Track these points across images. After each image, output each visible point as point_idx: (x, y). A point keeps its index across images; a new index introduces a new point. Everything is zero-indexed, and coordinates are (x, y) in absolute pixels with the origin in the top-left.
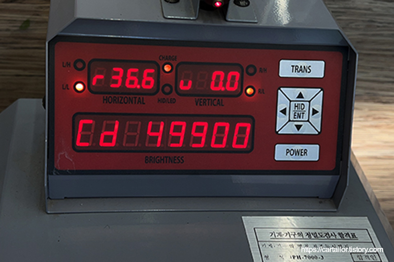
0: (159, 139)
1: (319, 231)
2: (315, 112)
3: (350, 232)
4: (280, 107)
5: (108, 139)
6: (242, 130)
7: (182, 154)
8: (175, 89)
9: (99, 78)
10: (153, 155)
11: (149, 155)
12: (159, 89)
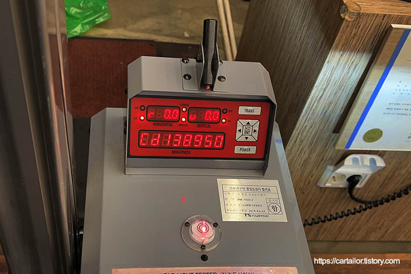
0: (179, 143)
1: (253, 187)
2: (255, 131)
3: (268, 188)
4: (238, 128)
5: (155, 142)
6: (219, 139)
7: (189, 150)
8: (187, 119)
9: (151, 114)
10: (176, 150)
11: (174, 150)
12: (180, 119)
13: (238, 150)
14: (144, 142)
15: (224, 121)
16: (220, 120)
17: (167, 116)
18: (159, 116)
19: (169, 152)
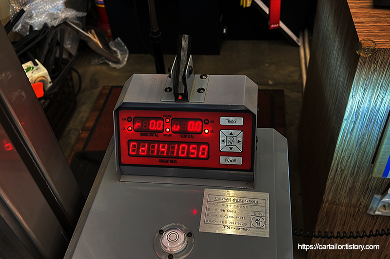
0: (165, 152)
2: (239, 141)
3: (255, 200)
4: (221, 139)
6: (204, 149)
7: (176, 159)
8: (171, 130)
9: (138, 125)
10: (163, 159)
11: (161, 159)
12: (164, 129)
13: (223, 160)
14: (133, 151)
15: (207, 131)
16: (203, 131)
17: (152, 127)
18: (145, 126)
19: (156, 161)
